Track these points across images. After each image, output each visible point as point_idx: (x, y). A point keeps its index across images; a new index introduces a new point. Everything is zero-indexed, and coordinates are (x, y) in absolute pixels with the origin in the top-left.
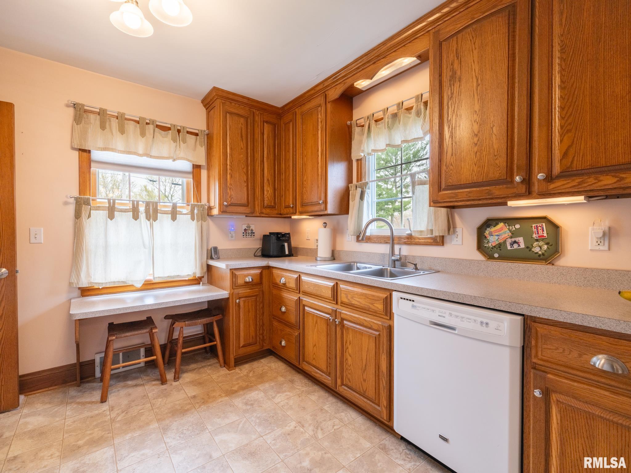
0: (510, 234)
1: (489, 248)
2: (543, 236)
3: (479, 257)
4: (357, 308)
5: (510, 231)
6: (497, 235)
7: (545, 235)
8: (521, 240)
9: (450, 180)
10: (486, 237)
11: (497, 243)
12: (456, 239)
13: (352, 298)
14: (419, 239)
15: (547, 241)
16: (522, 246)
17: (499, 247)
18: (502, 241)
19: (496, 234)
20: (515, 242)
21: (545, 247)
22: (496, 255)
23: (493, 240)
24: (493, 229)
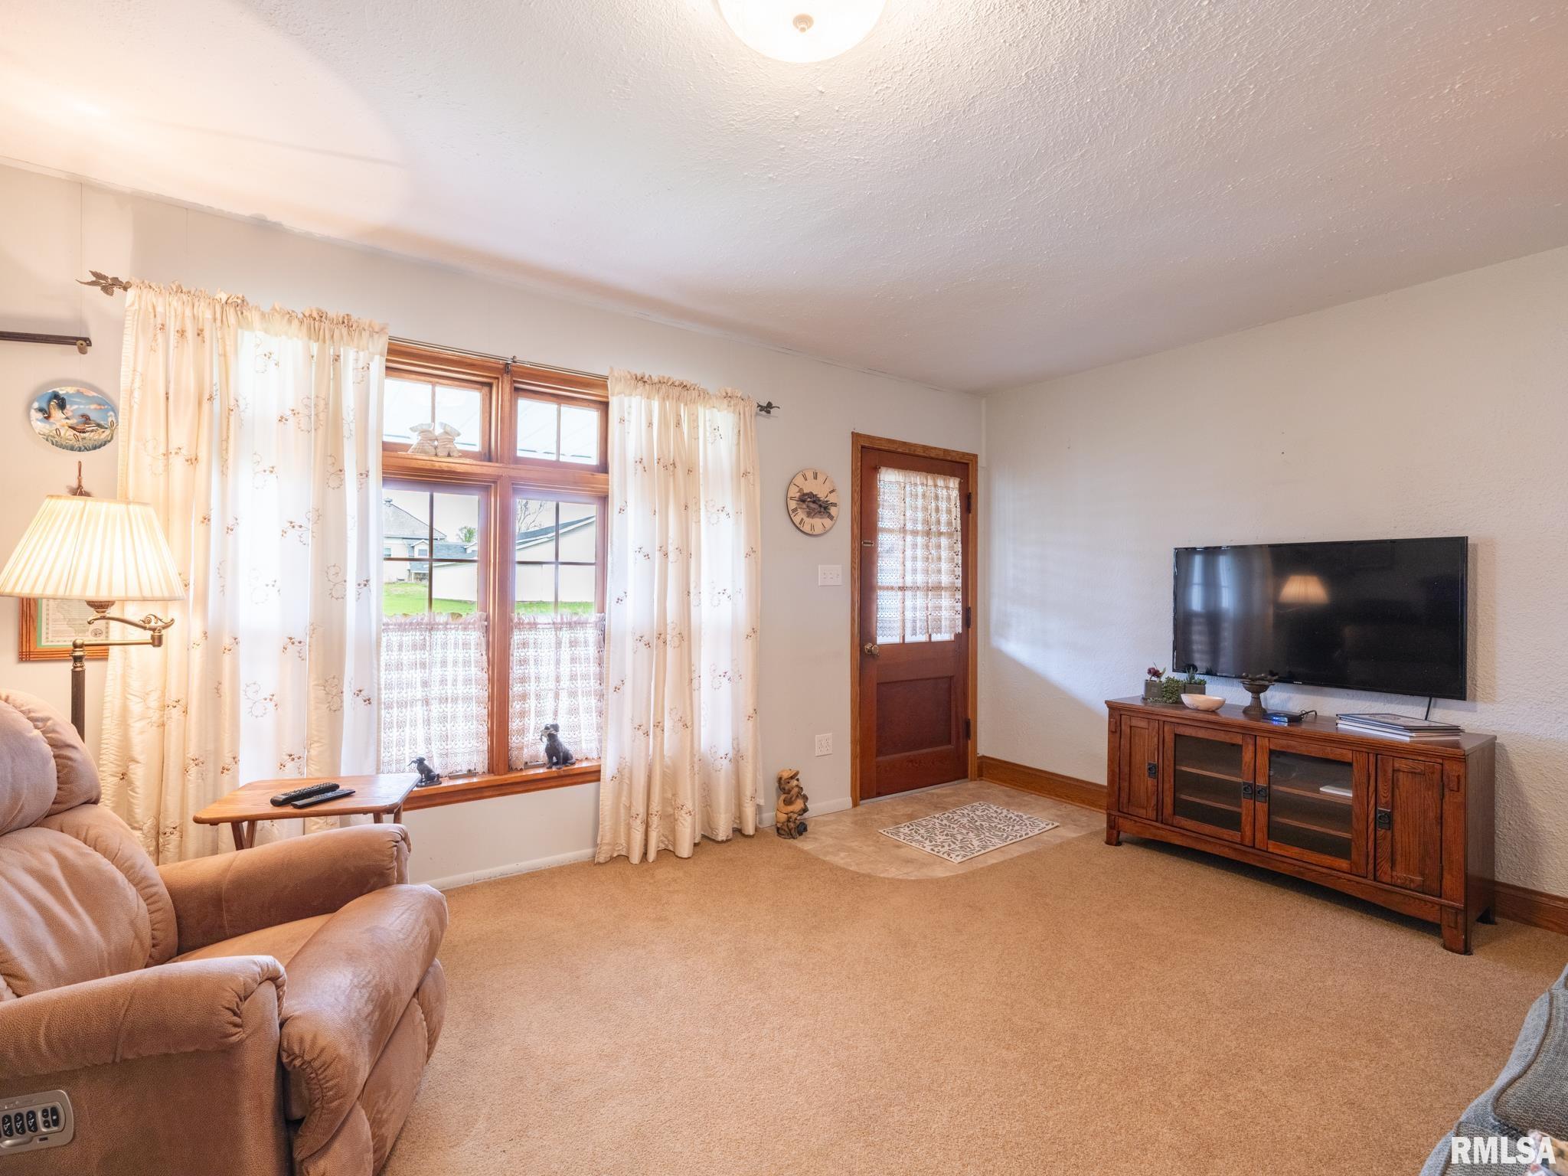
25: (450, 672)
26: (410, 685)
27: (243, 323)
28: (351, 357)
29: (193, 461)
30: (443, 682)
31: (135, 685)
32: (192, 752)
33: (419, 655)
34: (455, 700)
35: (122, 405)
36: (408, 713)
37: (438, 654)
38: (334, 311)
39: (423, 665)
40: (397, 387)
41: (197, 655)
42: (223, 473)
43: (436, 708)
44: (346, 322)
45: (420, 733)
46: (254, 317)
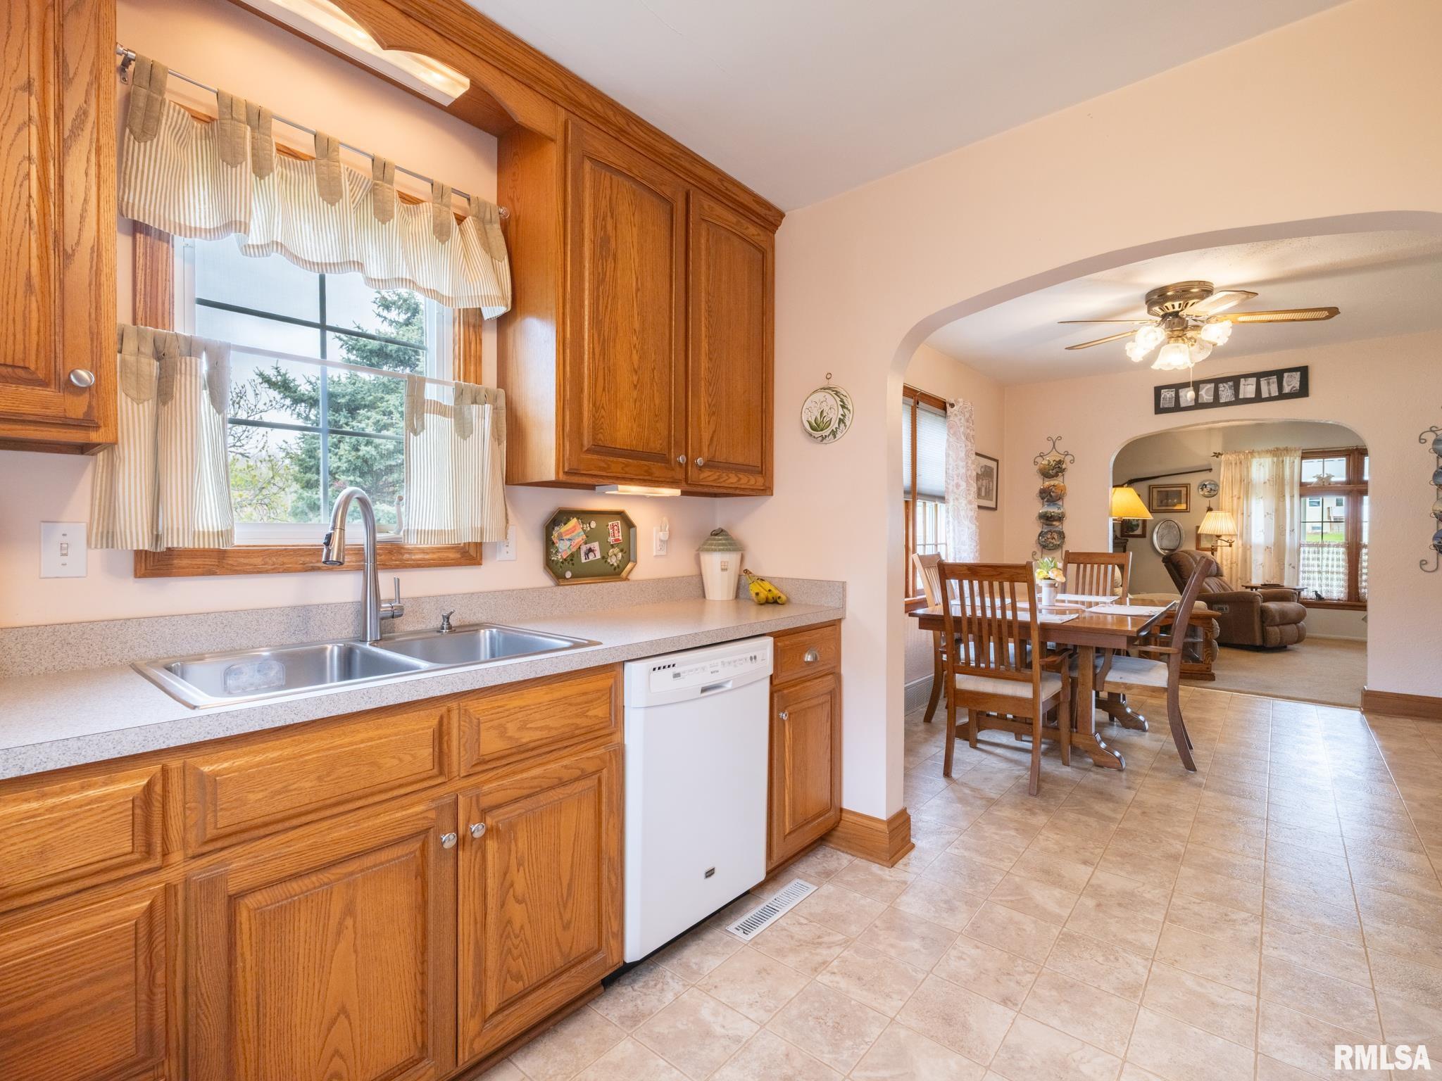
0: (584, 537)
1: (557, 562)
2: (618, 540)
3: (545, 580)
4: (533, 749)
5: (584, 531)
6: (569, 540)
7: (621, 538)
8: (595, 545)
9: (600, 436)
10: (553, 543)
11: (569, 553)
12: (504, 549)
13: (522, 728)
14: (423, 551)
15: (621, 547)
16: (598, 556)
17: (572, 560)
18: (574, 549)
19: (568, 537)
20: (590, 550)
21: (620, 555)
22: (568, 575)
23: (564, 548)
24: (564, 529)
25: (1330, 563)
26: (1313, 566)
27: (1253, 457)
28: (1287, 460)
29: (1239, 498)
30: (1327, 566)
31: (1224, 557)
32: (1239, 575)
33: (1316, 555)
34: (1332, 573)
35: (1221, 486)
36: (1311, 575)
37: (1325, 555)
38: (1282, 446)
39: (1318, 559)
40: (1306, 463)
41: (1240, 550)
42: (1247, 500)
43: (1324, 575)
44: (1286, 449)
45: (1317, 582)
46: (1256, 454)
